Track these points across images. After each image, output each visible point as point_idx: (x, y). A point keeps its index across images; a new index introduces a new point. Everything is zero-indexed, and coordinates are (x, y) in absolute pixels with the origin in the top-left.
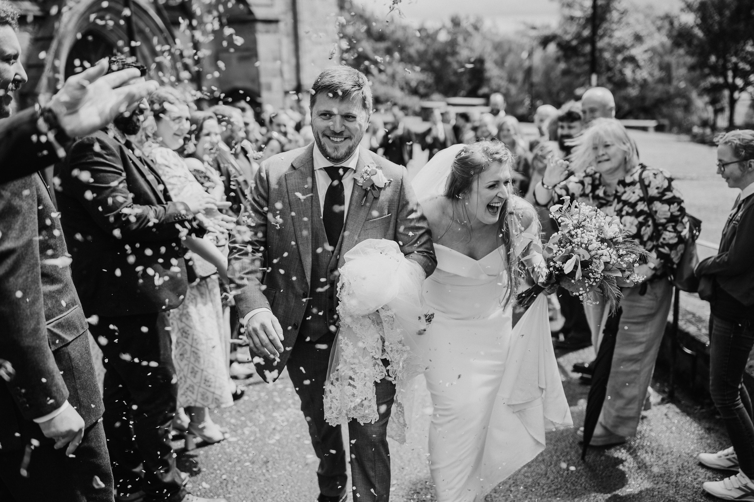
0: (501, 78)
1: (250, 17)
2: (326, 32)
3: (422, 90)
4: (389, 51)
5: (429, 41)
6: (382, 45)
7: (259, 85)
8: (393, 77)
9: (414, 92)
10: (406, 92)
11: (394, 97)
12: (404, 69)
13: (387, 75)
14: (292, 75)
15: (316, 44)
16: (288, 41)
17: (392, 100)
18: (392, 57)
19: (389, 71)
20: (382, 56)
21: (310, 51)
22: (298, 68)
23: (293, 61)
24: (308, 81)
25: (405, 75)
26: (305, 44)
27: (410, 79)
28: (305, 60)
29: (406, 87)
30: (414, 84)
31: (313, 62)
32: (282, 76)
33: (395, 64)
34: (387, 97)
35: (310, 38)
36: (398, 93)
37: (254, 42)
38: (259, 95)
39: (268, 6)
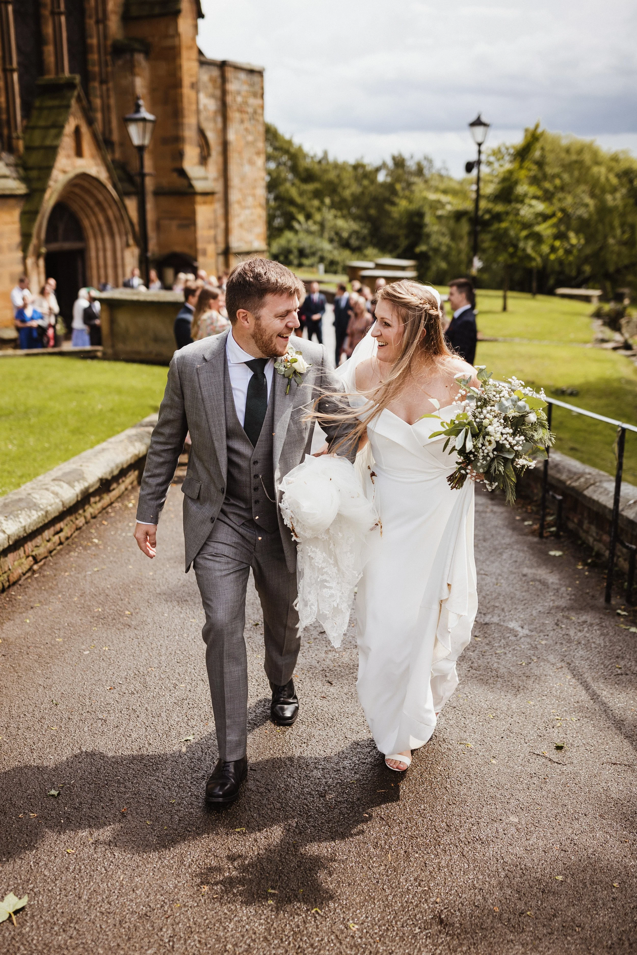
0: (443, 235)
1: (190, 190)
2: (254, 196)
3: (354, 242)
4: (318, 194)
5: (366, 182)
6: (310, 187)
7: (196, 250)
8: (322, 225)
9: (345, 244)
10: (336, 244)
11: (322, 250)
12: (336, 217)
13: (315, 223)
14: (221, 238)
15: (244, 208)
16: (218, 207)
17: (319, 254)
18: (322, 202)
19: (318, 217)
20: (310, 199)
21: (238, 215)
22: (227, 232)
23: (222, 225)
24: (236, 244)
25: (335, 225)
26: (235, 209)
27: (342, 229)
28: (234, 224)
29: (336, 238)
30: (345, 235)
31: (241, 225)
32: (216, 242)
33: (325, 210)
34: (314, 249)
35: (239, 202)
36: (326, 246)
37: (193, 213)
38: (196, 260)
39: (205, 179)
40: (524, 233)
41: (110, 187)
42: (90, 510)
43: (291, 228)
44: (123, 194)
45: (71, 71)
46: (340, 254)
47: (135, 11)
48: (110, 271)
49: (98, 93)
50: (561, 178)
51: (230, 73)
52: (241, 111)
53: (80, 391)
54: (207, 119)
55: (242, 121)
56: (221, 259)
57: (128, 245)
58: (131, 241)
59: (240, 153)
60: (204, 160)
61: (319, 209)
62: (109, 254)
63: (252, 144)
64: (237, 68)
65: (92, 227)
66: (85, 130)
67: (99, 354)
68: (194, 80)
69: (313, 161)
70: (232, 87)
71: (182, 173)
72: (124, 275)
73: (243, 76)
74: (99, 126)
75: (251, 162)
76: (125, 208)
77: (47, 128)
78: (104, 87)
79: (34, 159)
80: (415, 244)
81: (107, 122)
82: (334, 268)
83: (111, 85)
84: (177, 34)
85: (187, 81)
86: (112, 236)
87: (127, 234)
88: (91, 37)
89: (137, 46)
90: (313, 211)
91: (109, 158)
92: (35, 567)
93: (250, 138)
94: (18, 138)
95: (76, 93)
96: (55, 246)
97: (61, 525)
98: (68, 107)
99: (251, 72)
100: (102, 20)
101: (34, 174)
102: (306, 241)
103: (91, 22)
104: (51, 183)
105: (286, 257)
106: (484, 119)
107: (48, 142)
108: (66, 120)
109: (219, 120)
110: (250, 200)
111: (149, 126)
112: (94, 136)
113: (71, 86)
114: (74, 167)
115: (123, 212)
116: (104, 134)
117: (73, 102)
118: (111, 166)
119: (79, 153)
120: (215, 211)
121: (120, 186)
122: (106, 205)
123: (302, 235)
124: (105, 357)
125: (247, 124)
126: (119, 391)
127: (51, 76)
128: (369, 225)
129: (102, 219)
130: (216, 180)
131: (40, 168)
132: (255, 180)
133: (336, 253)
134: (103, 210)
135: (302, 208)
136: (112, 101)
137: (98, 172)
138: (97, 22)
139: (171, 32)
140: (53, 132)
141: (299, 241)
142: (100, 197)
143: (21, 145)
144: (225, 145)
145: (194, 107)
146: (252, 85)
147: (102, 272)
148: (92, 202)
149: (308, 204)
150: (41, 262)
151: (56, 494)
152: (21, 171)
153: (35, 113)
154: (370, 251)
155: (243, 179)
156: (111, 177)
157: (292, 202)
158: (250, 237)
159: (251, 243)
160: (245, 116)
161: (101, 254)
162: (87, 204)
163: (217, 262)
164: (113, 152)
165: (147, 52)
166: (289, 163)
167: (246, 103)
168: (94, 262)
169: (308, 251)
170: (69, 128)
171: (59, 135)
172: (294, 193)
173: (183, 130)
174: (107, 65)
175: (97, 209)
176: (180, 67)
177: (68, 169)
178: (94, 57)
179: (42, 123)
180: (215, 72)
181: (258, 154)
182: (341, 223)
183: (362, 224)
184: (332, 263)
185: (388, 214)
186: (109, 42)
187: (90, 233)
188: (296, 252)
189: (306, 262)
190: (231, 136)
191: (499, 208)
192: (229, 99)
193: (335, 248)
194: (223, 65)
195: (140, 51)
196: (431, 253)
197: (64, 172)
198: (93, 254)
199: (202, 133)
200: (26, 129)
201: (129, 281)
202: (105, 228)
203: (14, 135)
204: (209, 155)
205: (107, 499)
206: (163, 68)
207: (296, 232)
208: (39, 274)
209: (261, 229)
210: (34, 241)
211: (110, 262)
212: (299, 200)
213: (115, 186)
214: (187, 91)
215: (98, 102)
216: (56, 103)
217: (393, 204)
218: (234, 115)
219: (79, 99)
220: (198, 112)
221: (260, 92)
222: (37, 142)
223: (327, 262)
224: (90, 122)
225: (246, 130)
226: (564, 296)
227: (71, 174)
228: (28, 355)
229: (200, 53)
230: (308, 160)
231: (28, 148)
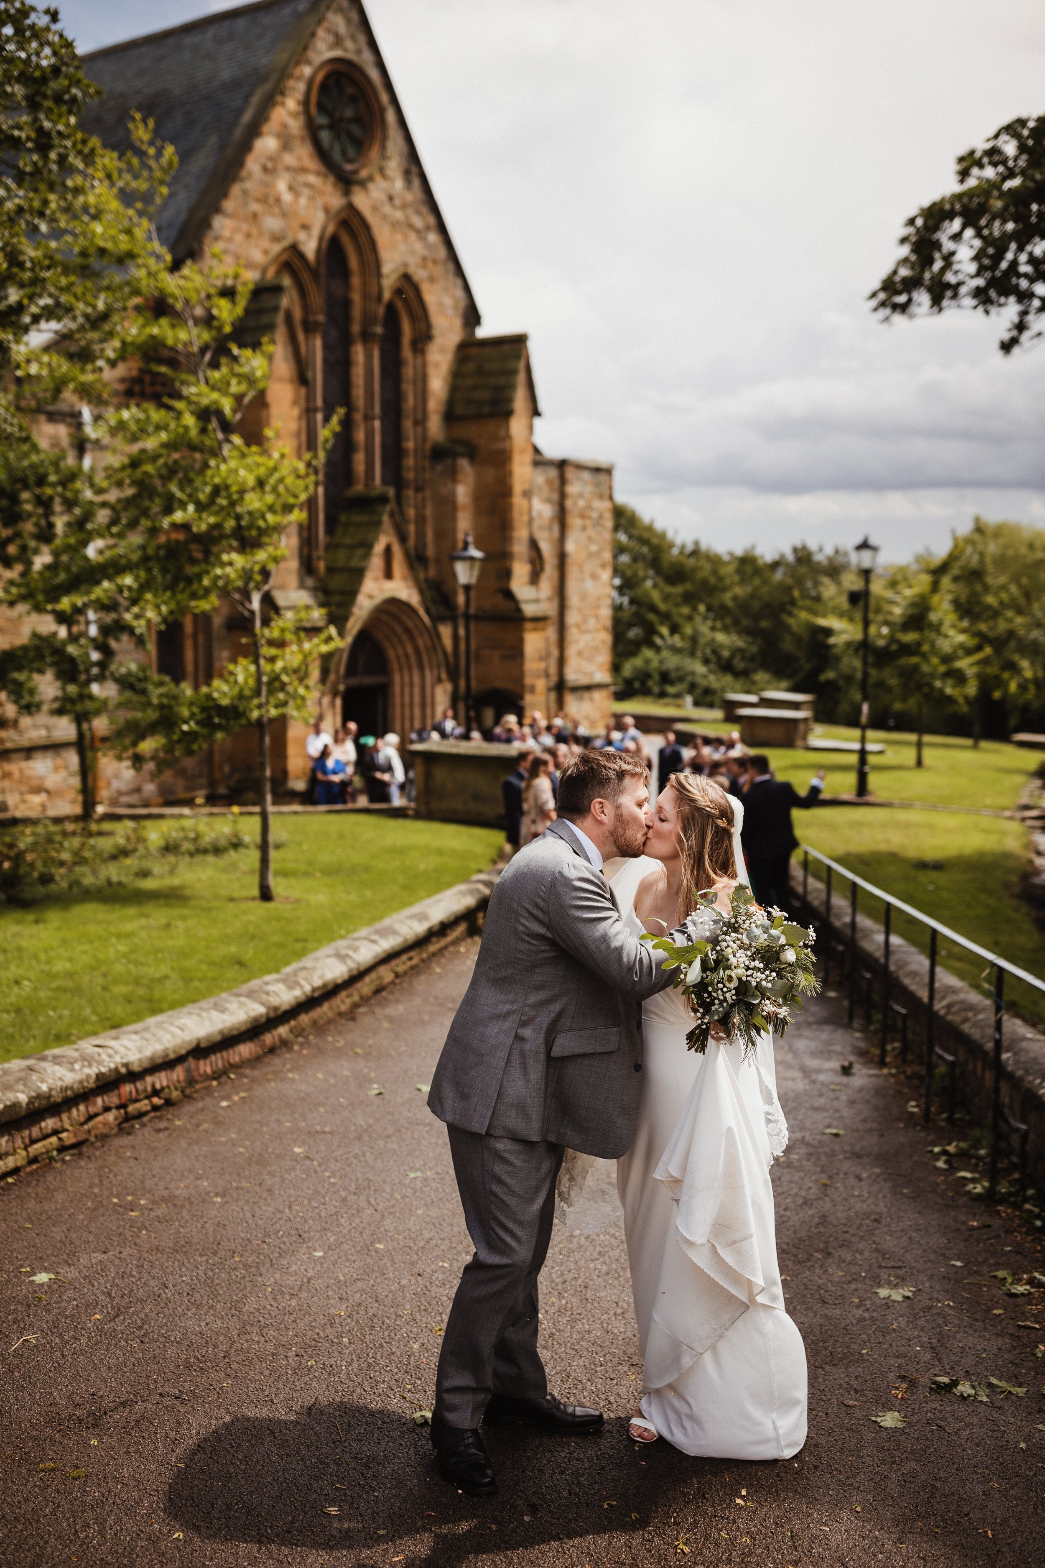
1: (518, 616)
2: (597, 617)
3: (738, 664)
4: (689, 598)
5: (757, 581)
6: (678, 590)
7: (522, 687)
8: (694, 640)
9: (726, 667)
10: (712, 666)
11: (693, 674)
12: (713, 629)
13: (683, 638)
14: (553, 670)
15: (584, 632)
16: (551, 632)
17: (689, 678)
18: (695, 609)
19: (688, 630)
20: (677, 605)
21: (576, 641)
22: (561, 662)
23: (555, 653)
24: (573, 676)
25: (713, 640)
26: (573, 633)
27: (721, 646)
28: (571, 652)
29: (713, 659)
30: (726, 654)
31: (580, 654)
32: (547, 675)
33: (698, 620)
34: (682, 673)
35: (578, 626)
36: (699, 668)
37: (520, 643)
38: (521, 698)
39: (536, 601)
40: (942, 669)
41: (422, 612)
42: (433, 948)
43: (652, 645)
44: (437, 619)
45: (385, 481)
46: (718, 680)
47: (460, 410)
48: (417, 711)
49: (412, 502)
50: (1008, 591)
51: (570, 473)
52: (583, 516)
53: (400, 851)
54: (541, 528)
55: (584, 529)
56: (553, 696)
57: (440, 680)
58: (444, 676)
59: (580, 566)
60: (535, 578)
61: (690, 618)
62: (417, 691)
63: (598, 554)
64: (580, 467)
65: (398, 657)
66: (397, 549)
67: (411, 813)
68: (526, 486)
69: (681, 552)
70: (572, 489)
71: (509, 595)
72: (433, 716)
73: (586, 475)
74: (412, 542)
75: (594, 577)
76: (438, 636)
77: (353, 547)
78: (420, 496)
79: (336, 582)
80: (820, 669)
81: (421, 535)
82: (709, 699)
83: (428, 493)
84: (508, 437)
85: (518, 487)
86: (422, 669)
87: (439, 667)
88: (408, 439)
89: (460, 449)
90: (680, 621)
91: (422, 575)
92: (397, 981)
93: (594, 548)
94: (319, 558)
95: (388, 508)
96: (354, 681)
97: (412, 954)
98: (378, 523)
99: (597, 470)
100: (421, 421)
101: (336, 599)
102: (672, 661)
103: (408, 424)
104: (355, 610)
105: (643, 683)
106: (873, 541)
107: (354, 563)
108: (376, 538)
109: (556, 528)
110: (592, 623)
111: (477, 565)
112: (407, 554)
113: (383, 500)
114: (382, 590)
115: (435, 641)
116: (416, 548)
117: (386, 519)
118: (424, 585)
119: (388, 574)
120: (547, 640)
121: (433, 610)
122: (416, 633)
123: (665, 654)
124: (418, 816)
125: (590, 532)
126: (440, 852)
127: (359, 488)
128: (759, 641)
129: (410, 649)
130: (550, 599)
131: (343, 593)
132: (599, 598)
133: (712, 678)
134: (412, 639)
135: (665, 617)
136: (429, 512)
137: (410, 596)
138: (416, 423)
139: (502, 433)
140: (360, 552)
141: (661, 662)
142: (410, 624)
143: (321, 566)
144: (562, 557)
145: (525, 518)
146: (598, 485)
147: (407, 712)
148: (399, 630)
149: (674, 611)
150: (338, 702)
151: (411, 928)
152: (321, 596)
153: (339, 529)
154: (761, 676)
155: (583, 597)
156: (424, 601)
157: (653, 608)
158: (589, 667)
159: (591, 674)
160: (588, 523)
161: (407, 690)
162: (395, 633)
163: (547, 699)
164: (426, 569)
165: (472, 454)
166: (650, 556)
167: (589, 507)
168: (397, 700)
169: (673, 675)
170: (379, 548)
171: (367, 555)
172: (656, 596)
173: (511, 544)
174: (424, 470)
175: (405, 638)
176: (510, 474)
177: (375, 592)
178: (410, 462)
179: (347, 541)
180: (553, 473)
181: (603, 566)
182: (721, 637)
183: (750, 639)
184: (708, 691)
185: (787, 628)
186: (428, 446)
187: (395, 665)
188: (656, 677)
189: (671, 690)
190: (571, 546)
191: (910, 637)
192: (569, 503)
193: (711, 671)
194: (562, 465)
195: (462, 455)
196: (841, 682)
197: (371, 597)
198: (397, 690)
199: (534, 544)
200: (329, 547)
201: (440, 724)
202: (413, 660)
203: (315, 554)
204: (542, 569)
205: (443, 942)
206: (490, 473)
207: (658, 649)
208: (334, 714)
209: (604, 657)
210: (332, 677)
211: (417, 700)
212: (662, 606)
213: (428, 611)
214: (518, 500)
215: (411, 513)
216: (365, 518)
217: (790, 614)
218: (574, 522)
219: (392, 515)
220: (531, 521)
221: (607, 493)
222: (341, 563)
223: (698, 691)
224: (403, 538)
225: (590, 538)
226: (1023, 744)
227: (378, 600)
228: (330, 812)
229: (536, 451)
230: (675, 551)
231: (330, 570)
